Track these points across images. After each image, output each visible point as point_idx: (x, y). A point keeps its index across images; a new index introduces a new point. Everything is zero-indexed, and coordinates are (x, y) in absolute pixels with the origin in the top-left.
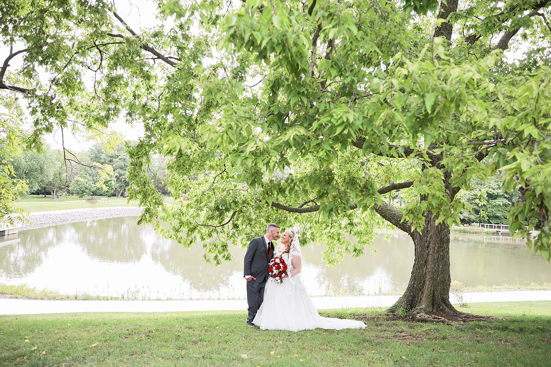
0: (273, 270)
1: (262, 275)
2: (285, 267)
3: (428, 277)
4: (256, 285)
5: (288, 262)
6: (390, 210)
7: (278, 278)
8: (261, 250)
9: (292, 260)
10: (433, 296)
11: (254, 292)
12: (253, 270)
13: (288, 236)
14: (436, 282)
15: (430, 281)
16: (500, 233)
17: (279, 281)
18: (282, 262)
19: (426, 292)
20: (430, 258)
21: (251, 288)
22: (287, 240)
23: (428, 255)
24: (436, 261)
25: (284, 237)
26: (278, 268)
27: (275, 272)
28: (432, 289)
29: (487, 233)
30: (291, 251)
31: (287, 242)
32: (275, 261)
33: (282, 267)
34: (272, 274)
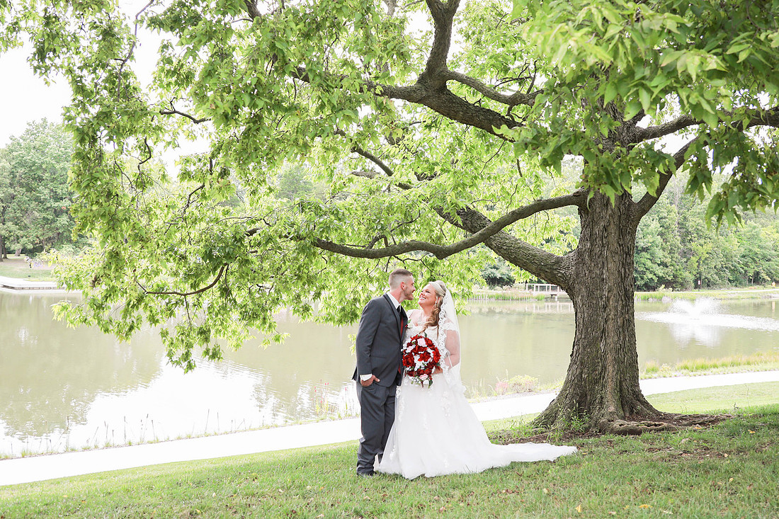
0: (416, 361)
1: (390, 371)
2: (437, 355)
3: (610, 357)
4: (381, 393)
5: (440, 344)
6: (524, 248)
7: (424, 377)
8: (389, 322)
9: (446, 341)
10: (621, 390)
11: (377, 406)
12: (377, 363)
13: (434, 294)
14: (622, 365)
15: (614, 365)
16: (556, 297)
17: (426, 382)
18: (430, 344)
19: (610, 386)
20: (611, 325)
21: (370, 398)
22: (431, 300)
23: (606, 322)
24: (621, 330)
25: (426, 294)
26: (425, 357)
27: (419, 364)
28: (619, 377)
29: (538, 299)
30: (441, 323)
31: (432, 304)
32: (416, 343)
33: (432, 355)
34: (413, 371)
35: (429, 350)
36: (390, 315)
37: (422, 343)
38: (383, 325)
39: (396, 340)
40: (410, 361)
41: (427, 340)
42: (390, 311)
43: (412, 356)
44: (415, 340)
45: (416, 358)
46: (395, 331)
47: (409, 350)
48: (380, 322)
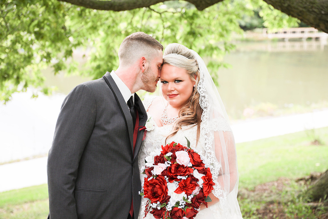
0: (170, 192)
26: (188, 185)
27: (176, 199)
32: (174, 158)
33: (201, 182)
34: (163, 209)
35: (196, 174)
36: (113, 114)
37: (183, 158)
38: (98, 133)
39: (125, 159)
40: (160, 192)
41: (191, 153)
42: (112, 106)
43: (164, 182)
44: (170, 154)
45: (172, 187)
46: (121, 143)
47: (159, 170)
48: (94, 126)
